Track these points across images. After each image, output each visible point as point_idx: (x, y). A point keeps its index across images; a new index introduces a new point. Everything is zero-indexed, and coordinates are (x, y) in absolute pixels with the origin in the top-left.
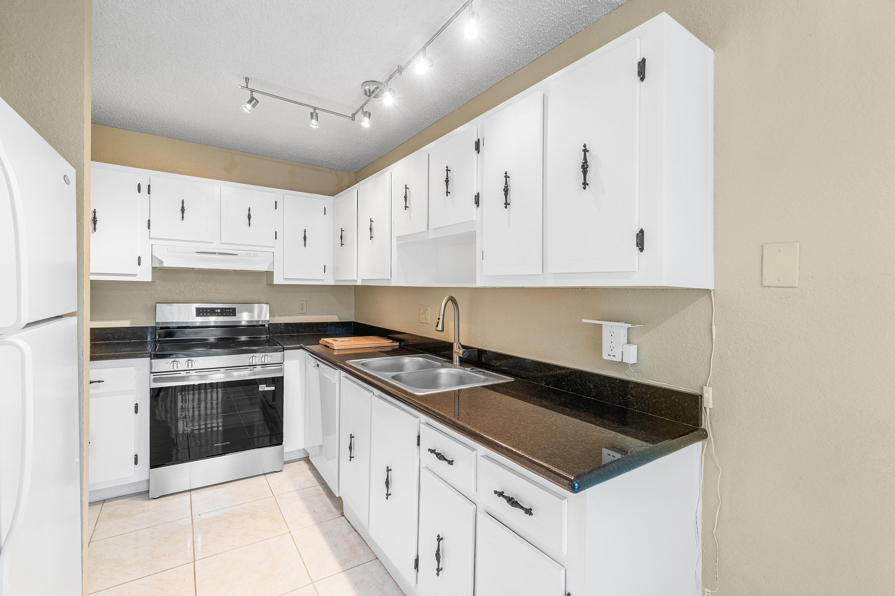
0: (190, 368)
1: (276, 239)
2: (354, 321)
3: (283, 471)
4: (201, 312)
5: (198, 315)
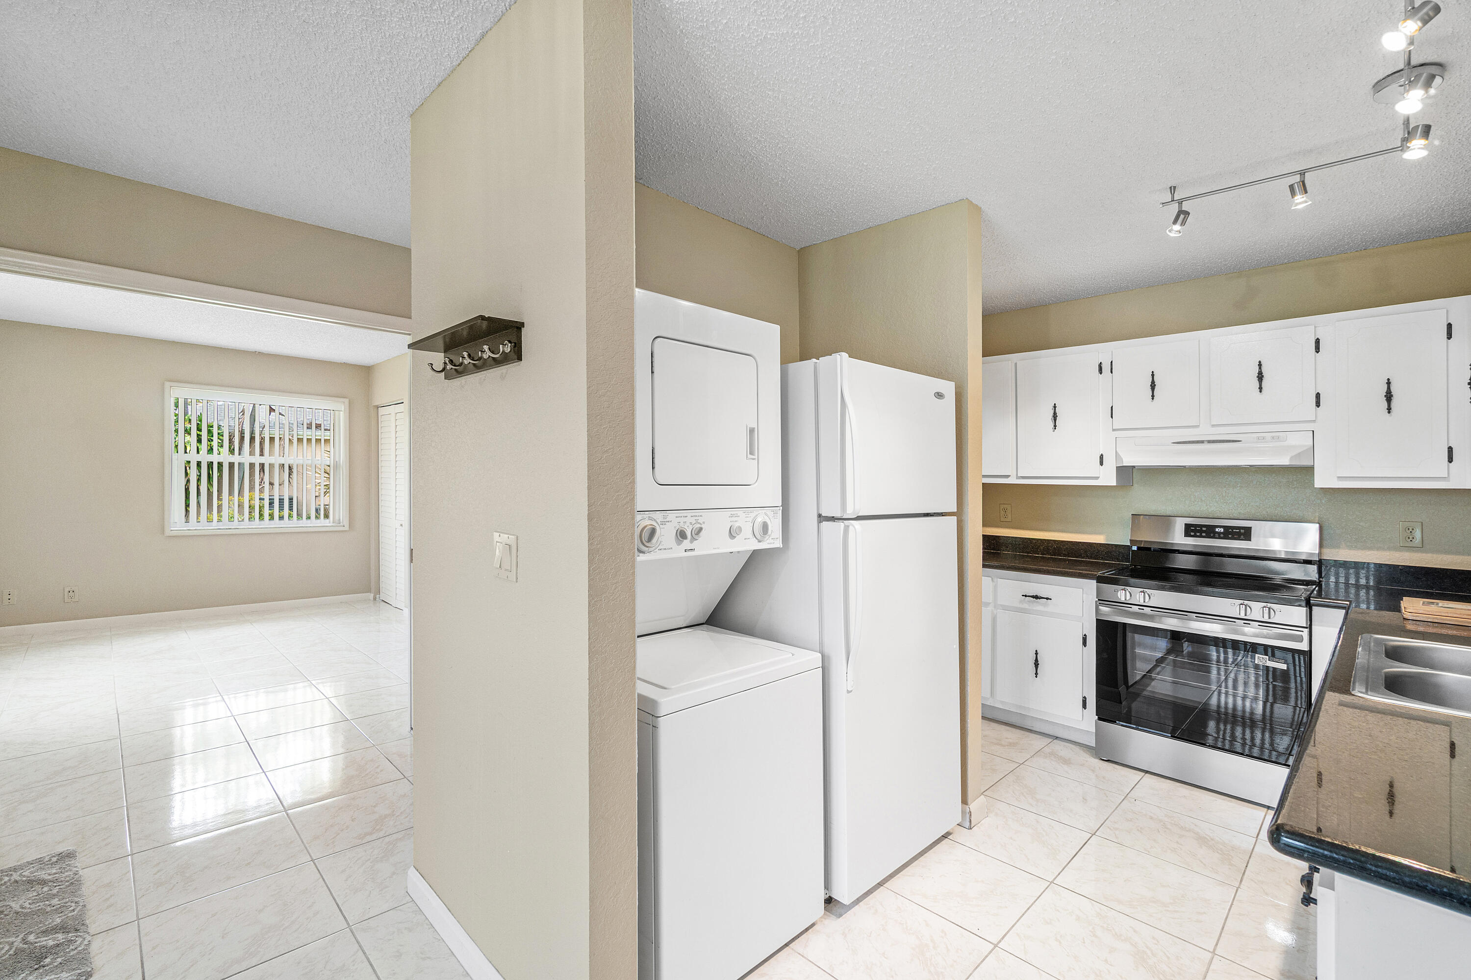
0: (1143, 604)
1: (1318, 406)
4: (1190, 531)
5: (1187, 534)
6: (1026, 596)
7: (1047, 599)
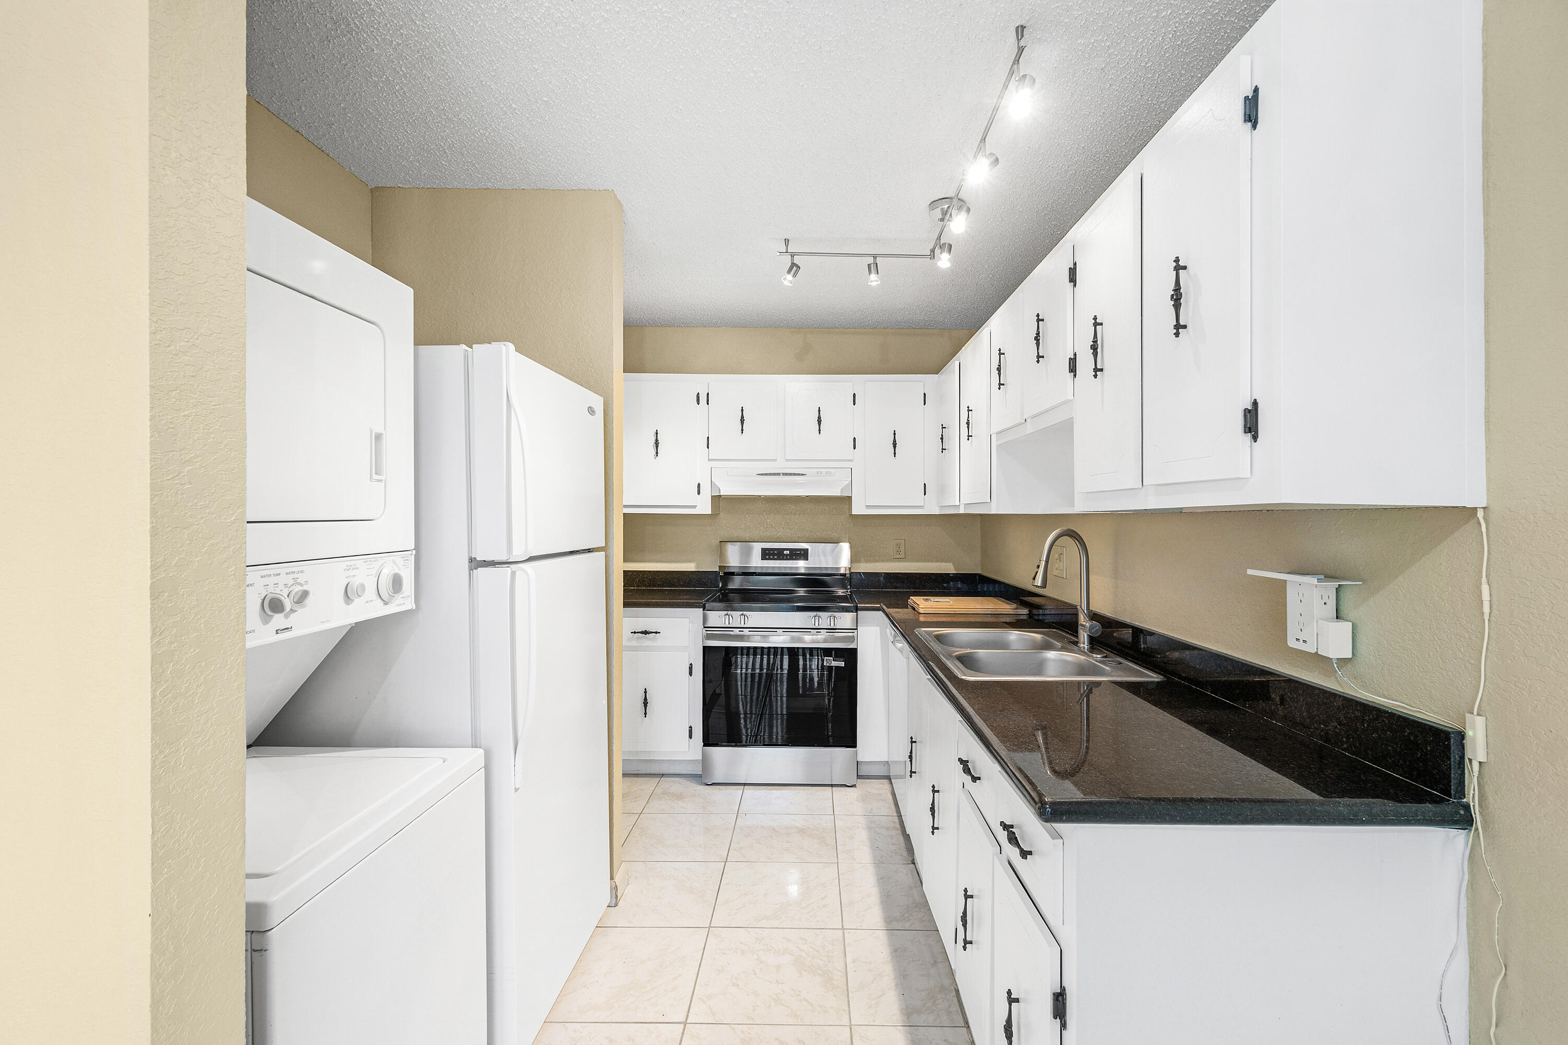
0: (743, 626)
1: (854, 448)
2: (979, 572)
3: (856, 787)
4: (767, 554)
5: (763, 558)
6: (635, 633)
7: (656, 633)
